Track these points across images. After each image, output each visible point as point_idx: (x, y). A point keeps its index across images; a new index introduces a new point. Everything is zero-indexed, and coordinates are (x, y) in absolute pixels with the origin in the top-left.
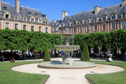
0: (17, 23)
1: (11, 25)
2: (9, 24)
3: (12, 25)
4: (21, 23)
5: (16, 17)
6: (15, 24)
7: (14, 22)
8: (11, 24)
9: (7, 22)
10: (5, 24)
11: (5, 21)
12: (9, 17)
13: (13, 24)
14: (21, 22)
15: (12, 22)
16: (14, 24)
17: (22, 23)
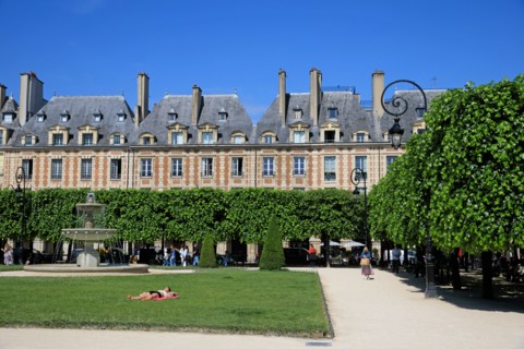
0: (361, 153)
1: (341, 164)
2: (337, 161)
3: (345, 161)
4: (376, 151)
5: (358, 135)
6: (357, 158)
7: (353, 151)
8: (341, 158)
9: (330, 153)
10: (322, 161)
11: (323, 152)
12: (337, 137)
13: (350, 159)
14: (379, 148)
15: (345, 152)
16: (353, 157)
17: (382, 151)
